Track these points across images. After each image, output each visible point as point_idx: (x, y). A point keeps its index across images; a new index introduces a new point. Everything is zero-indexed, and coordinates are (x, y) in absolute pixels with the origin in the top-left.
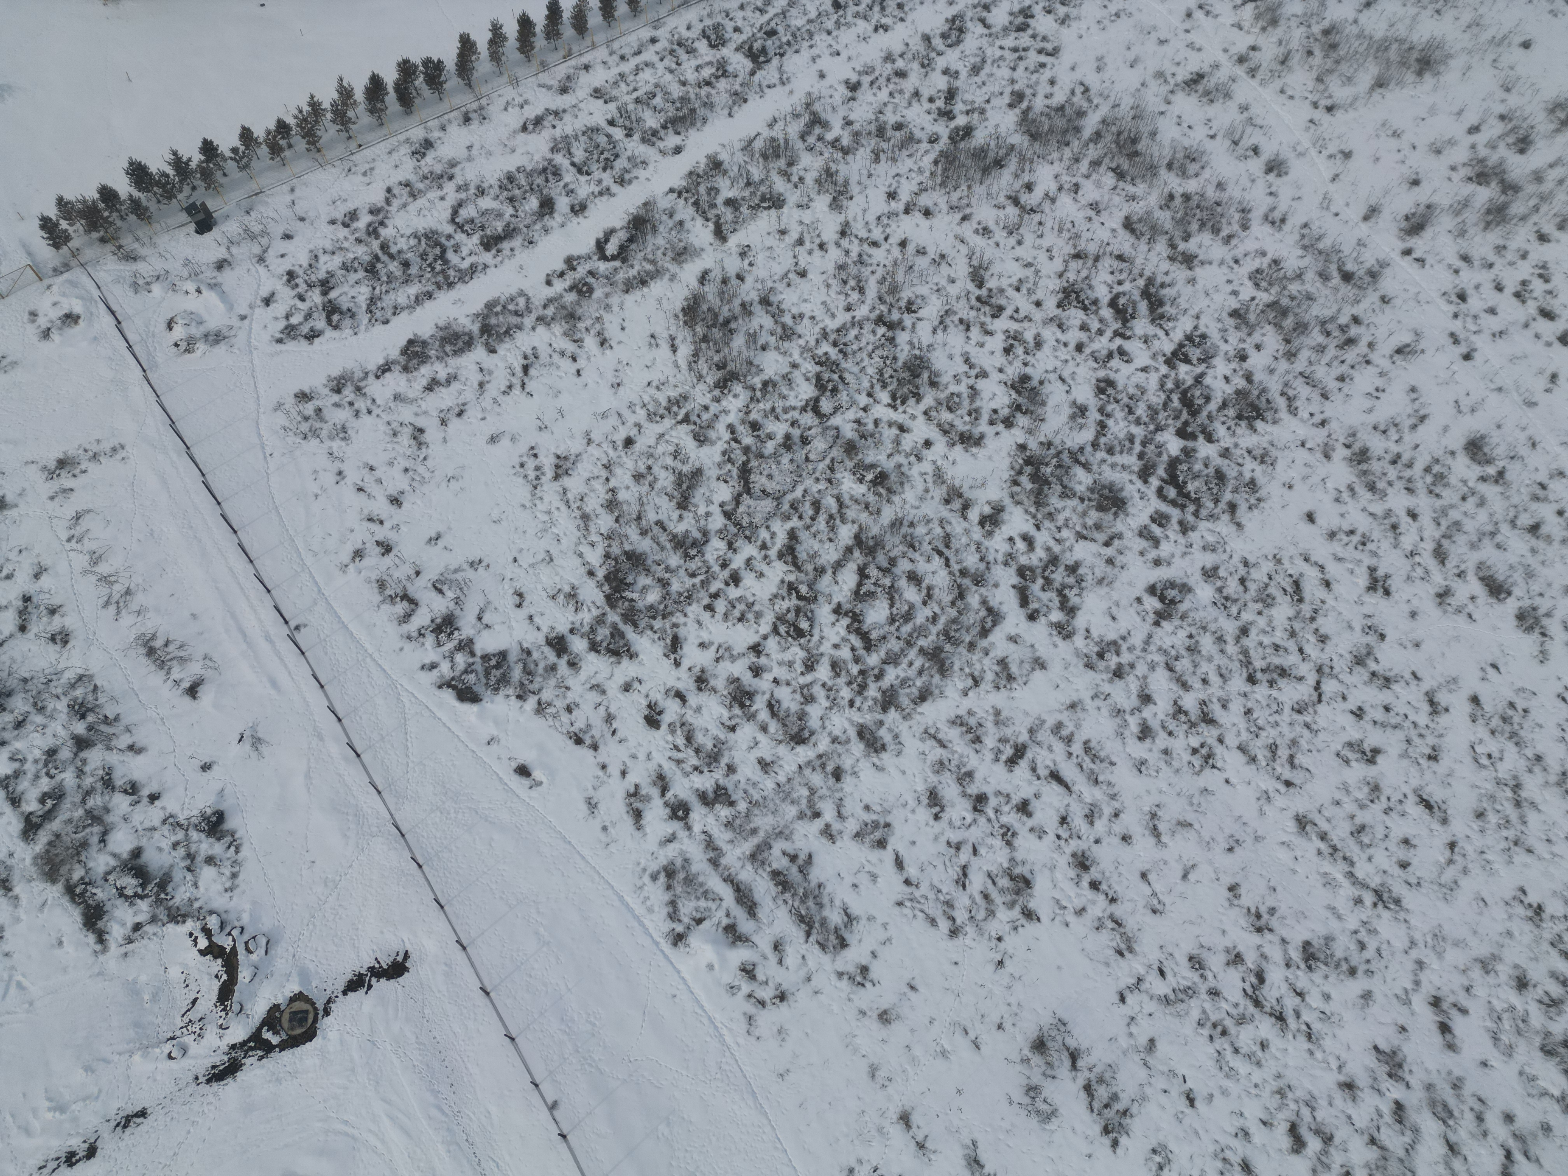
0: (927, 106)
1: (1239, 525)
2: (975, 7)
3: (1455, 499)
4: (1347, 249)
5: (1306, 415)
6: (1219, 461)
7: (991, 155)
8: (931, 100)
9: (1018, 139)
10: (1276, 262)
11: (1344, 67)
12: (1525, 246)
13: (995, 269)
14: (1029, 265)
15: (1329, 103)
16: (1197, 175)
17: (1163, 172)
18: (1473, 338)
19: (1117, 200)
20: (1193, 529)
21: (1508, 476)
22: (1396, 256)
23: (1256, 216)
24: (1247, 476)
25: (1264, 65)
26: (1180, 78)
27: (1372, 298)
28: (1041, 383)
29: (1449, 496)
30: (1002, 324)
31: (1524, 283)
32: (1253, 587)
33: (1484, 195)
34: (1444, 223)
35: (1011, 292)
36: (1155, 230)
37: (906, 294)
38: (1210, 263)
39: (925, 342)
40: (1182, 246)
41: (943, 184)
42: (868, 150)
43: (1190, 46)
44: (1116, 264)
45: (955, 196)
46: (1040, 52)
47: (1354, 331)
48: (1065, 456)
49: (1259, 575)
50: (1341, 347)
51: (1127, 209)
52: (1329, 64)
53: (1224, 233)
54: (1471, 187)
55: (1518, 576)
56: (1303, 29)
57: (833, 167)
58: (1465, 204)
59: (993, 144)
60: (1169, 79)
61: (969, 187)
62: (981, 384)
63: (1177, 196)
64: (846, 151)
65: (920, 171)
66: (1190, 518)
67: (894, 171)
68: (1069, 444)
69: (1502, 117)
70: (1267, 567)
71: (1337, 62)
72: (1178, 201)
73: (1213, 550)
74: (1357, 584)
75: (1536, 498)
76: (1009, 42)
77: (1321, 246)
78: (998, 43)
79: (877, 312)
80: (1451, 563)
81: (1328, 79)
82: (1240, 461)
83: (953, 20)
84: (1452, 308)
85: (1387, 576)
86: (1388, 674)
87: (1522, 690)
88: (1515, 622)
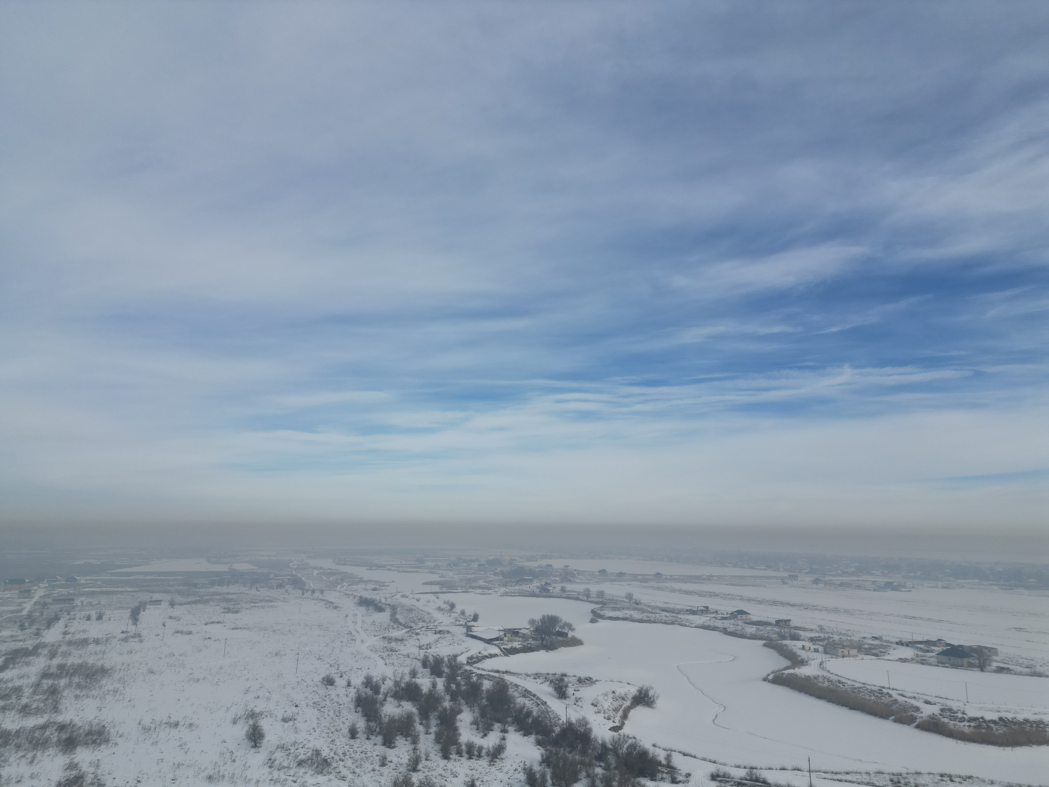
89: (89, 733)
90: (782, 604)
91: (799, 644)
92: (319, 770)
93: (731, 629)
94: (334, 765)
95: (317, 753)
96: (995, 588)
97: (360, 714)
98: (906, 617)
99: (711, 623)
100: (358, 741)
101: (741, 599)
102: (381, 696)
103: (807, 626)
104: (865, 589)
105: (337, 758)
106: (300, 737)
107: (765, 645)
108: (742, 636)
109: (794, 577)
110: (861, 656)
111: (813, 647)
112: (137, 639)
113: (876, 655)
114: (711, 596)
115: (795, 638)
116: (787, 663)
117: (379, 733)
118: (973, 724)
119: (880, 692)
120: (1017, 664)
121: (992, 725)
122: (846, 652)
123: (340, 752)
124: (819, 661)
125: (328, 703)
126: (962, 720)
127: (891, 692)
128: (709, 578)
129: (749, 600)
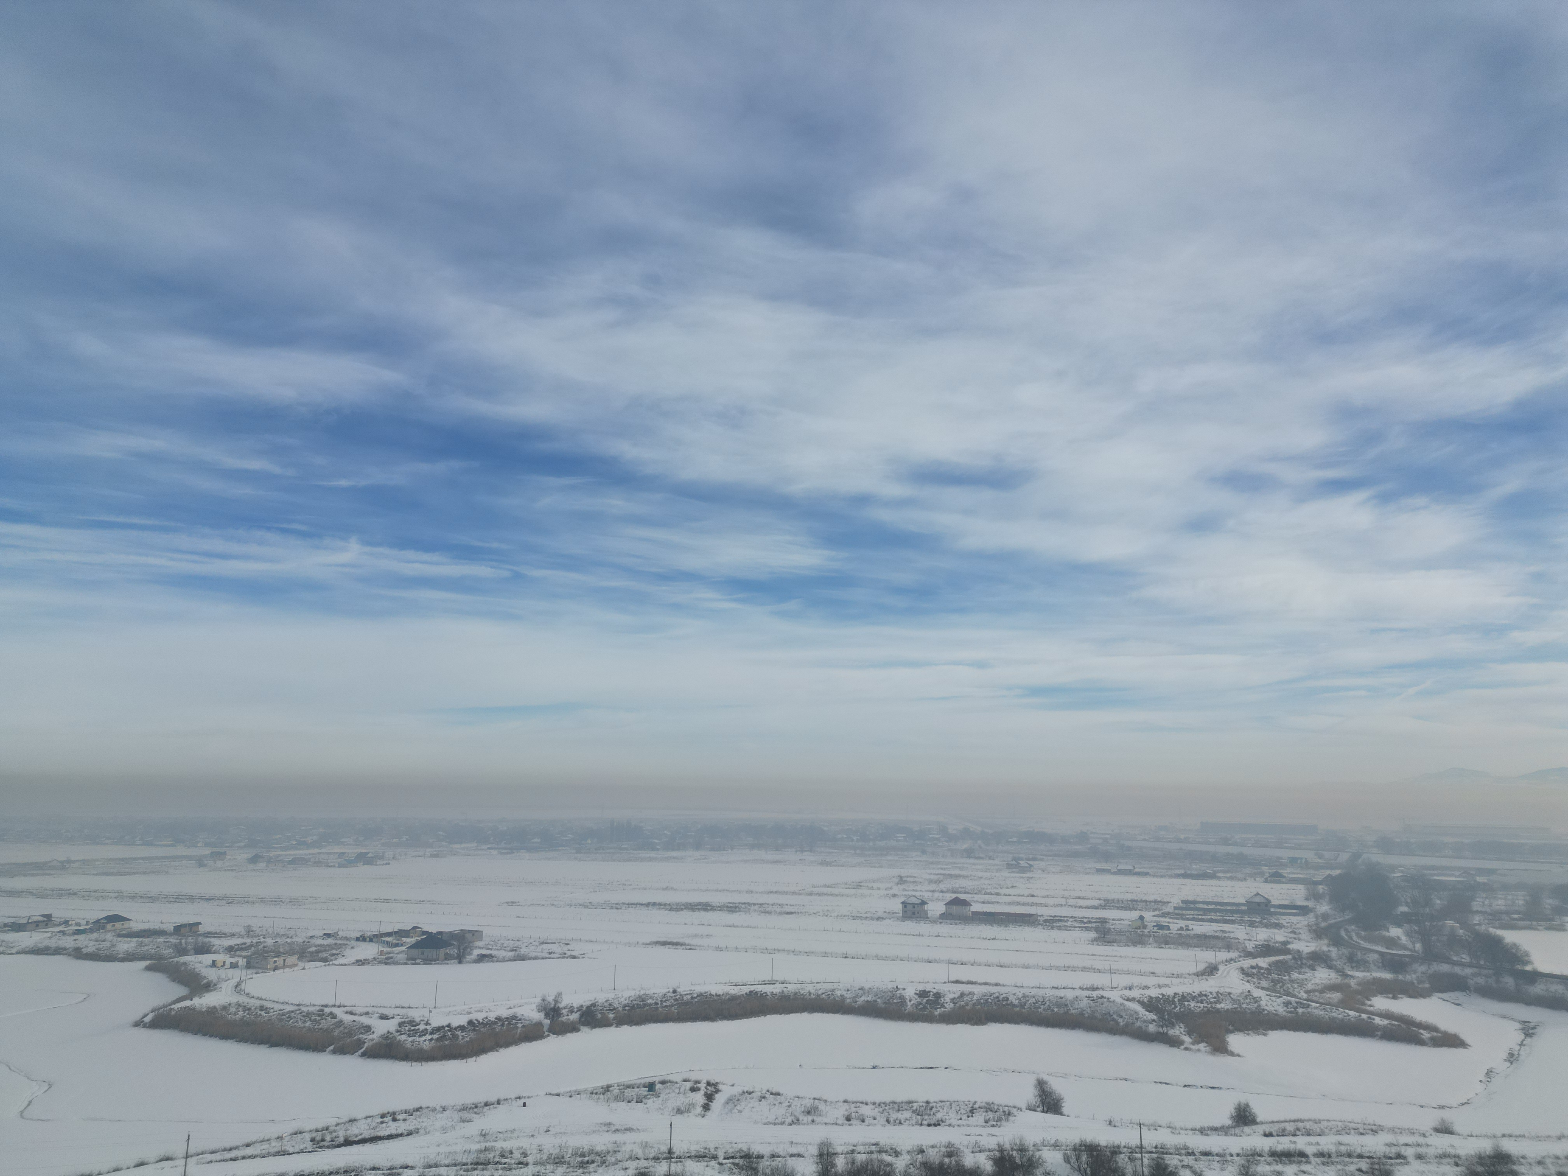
90: (191, 899)
91: (207, 959)
93: (91, 948)
96: (494, 852)
98: (376, 901)
99: (53, 943)
101: (120, 896)
103: (226, 930)
104: (328, 866)
107: (148, 968)
108: (110, 958)
109: (220, 855)
110: (301, 964)
111: (229, 960)
113: (325, 960)
114: (60, 896)
115: (203, 950)
116: (182, 991)
118: (435, 1036)
119: (321, 1013)
120: (503, 948)
121: (458, 1033)
122: (280, 961)
124: (234, 982)
126: (424, 1033)
127: (335, 1011)
128: (64, 866)
129: (133, 897)
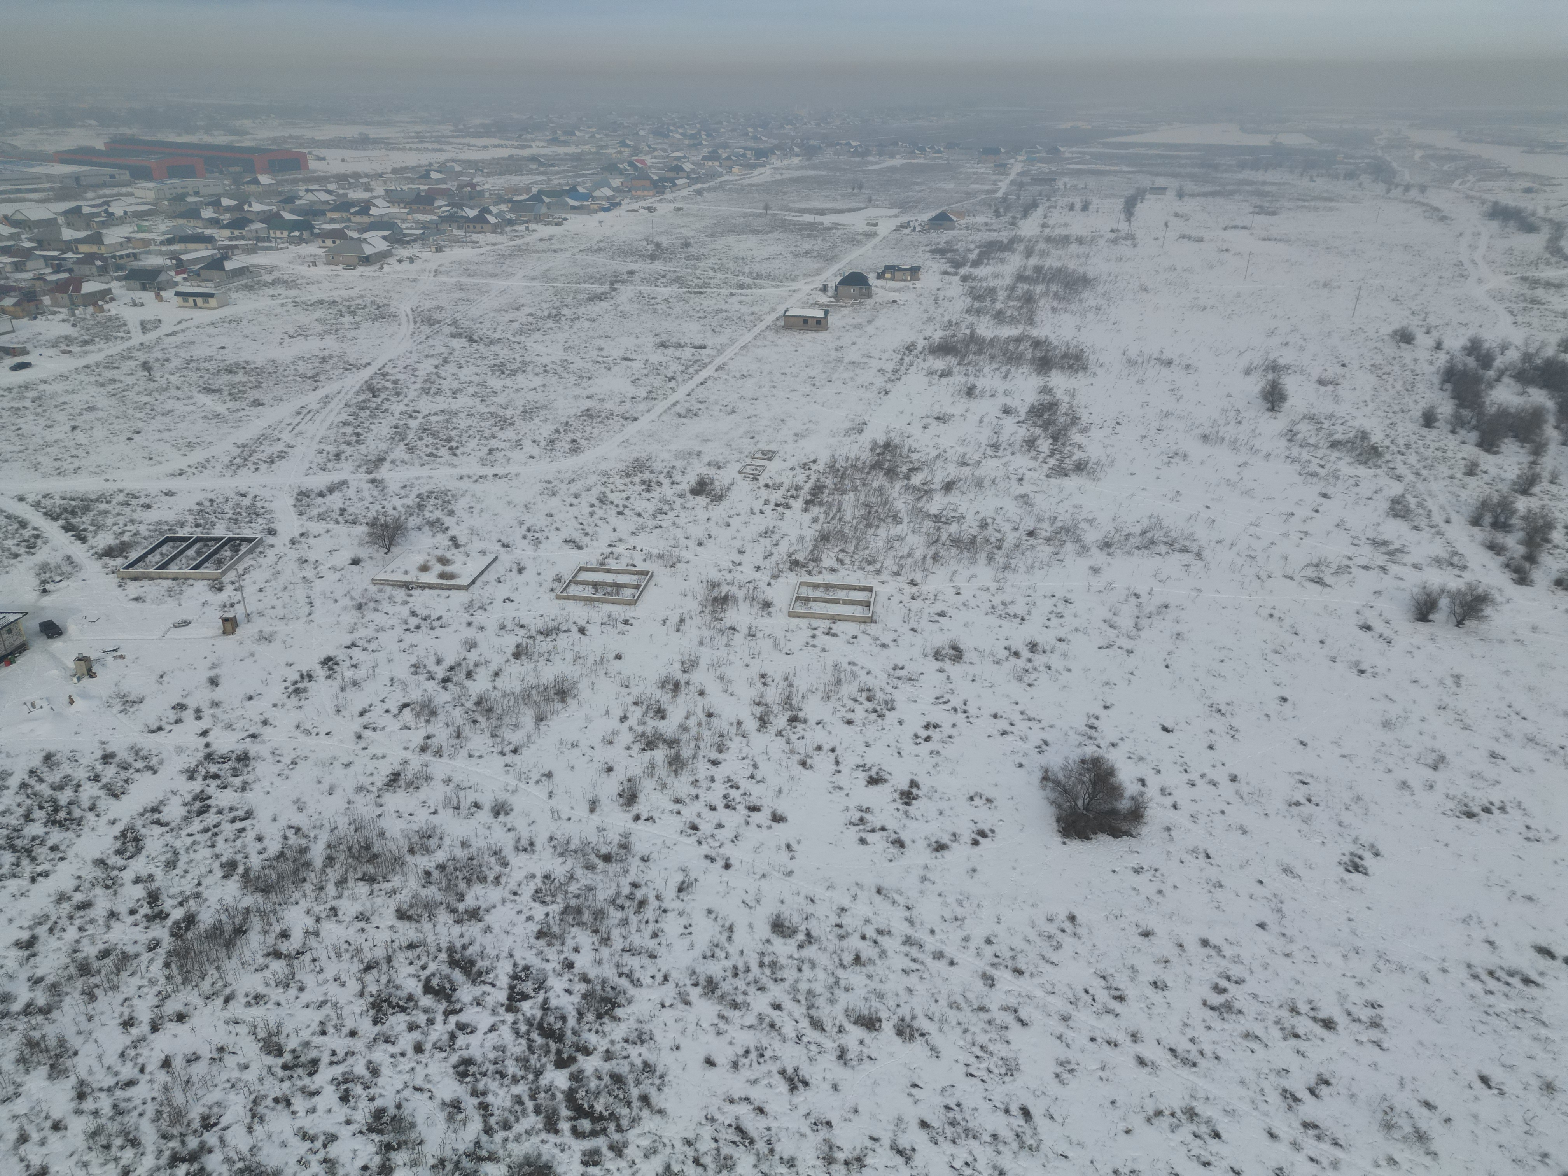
0: (130, 919)
1: (660, 1112)
2: (142, 815)
3: (795, 974)
4: (593, 839)
5: (650, 981)
6: (607, 1067)
7: (228, 928)
8: (132, 912)
9: (248, 901)
10: (546, 877)
11: (506, 720)
12: (709, 773)
13: (288, 1027)
14: (324, 1003)
15: (511, 747)
16: (440, 847)
17: (408, 858)
18: (721, 851)
19: (379, 901)
20: (625, 1145)
21: (814, 933)
22: (631, 825)
23: (508, 852)
24: (638, 1062)
25: (444, 745)
26: (379, 784)
27: (635, 864)
28: (399, 1106)
29: (790, 974)
30: (325, 1075)
31: (725, 797)
32: (707, 1160)
33: (660, 754)
34: (647, 787)
35: (318, 1040)
36: (430, 908)
37: (195, 1114)
38: (494, 907)
39: (244, 1148)
40: (461, 907)
41: (186, 981)
42: (76, 995)
43: (374, 757)
44: (410, 954)
45: (206, 986)
46: (233, 821)
47: (639, 894)
48: (466, 1163)
49: (706, 1145)
50: (638, 912)
51: (393, 904)
52: (494, 722)
53: (491, 877)
54: (648, 754)
55: (875, 1004)
56: (459, 709)
57: (36, 1035)
58: (652, 766)
59: (224, 918)
60: (370, 788)
61: (218, 968)
62: (334, 1150)
63: (432, 870)
64: (46, 1011)
65: (152, 982)
66: (617, 1137)
67: (120, 998)
68: (462, 1148)
69: (636, 704)
70: (707, 1132)
71: (500, 719)
72: (436, 874)
73: (655, 1152)
74: (781, 1093)
75: (842, 937)
76: (196, 825)
77: (573, 847)
78: (184, 833)
79: (167, 1154)
80: (828, 1026)
81: (500, 732)
82: (624, 1054)
83: (123, 834)
84: (694, 839)
85: (796, 1070)
86: (857, 1153)
87: (943, 1090)
88: (898, 1040)
89: (1065, 356)
92: (1362, 458)
94: (1388, 457)
95: (1364, 436)
97: (1447, 394)
100: (1435, 432)
102: (1491, 373)
105: (1393, 448)
106: (1341, 410)
112: (1129, 242)
117: (1475, 428)
123: (1401, 441)
125: (1396, 368)
